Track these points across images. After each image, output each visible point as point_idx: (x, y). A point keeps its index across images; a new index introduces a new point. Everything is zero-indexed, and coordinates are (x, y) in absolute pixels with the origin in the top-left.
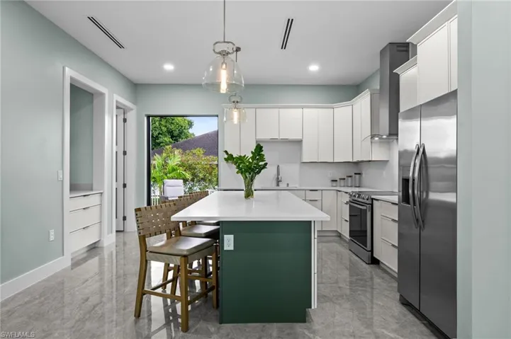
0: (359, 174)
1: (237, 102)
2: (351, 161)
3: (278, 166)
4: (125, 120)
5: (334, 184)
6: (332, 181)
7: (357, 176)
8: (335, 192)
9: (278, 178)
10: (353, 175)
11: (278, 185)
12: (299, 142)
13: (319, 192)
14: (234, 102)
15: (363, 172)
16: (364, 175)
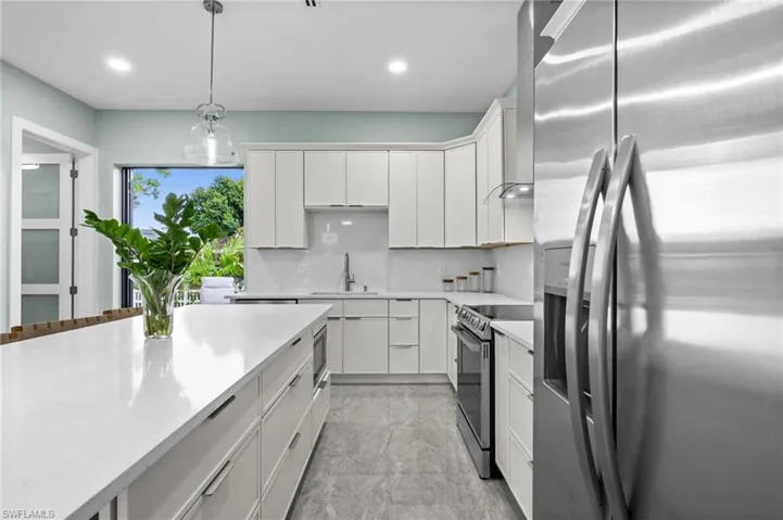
0: (492, 269)
1: (215, 118)
2: (474, 245)
3: (347, 255)
4: (74, 174)
5: (448, 286)
6: (445, 281)
7: (487, 272)
8: (445, 302)
9: (348, 277)
10: (481, 271)
11: (348, 289)
12: (384, 212)
13: (415, 302)
14: (206, 118)
15: (498, 267)
16: (498, 271)
